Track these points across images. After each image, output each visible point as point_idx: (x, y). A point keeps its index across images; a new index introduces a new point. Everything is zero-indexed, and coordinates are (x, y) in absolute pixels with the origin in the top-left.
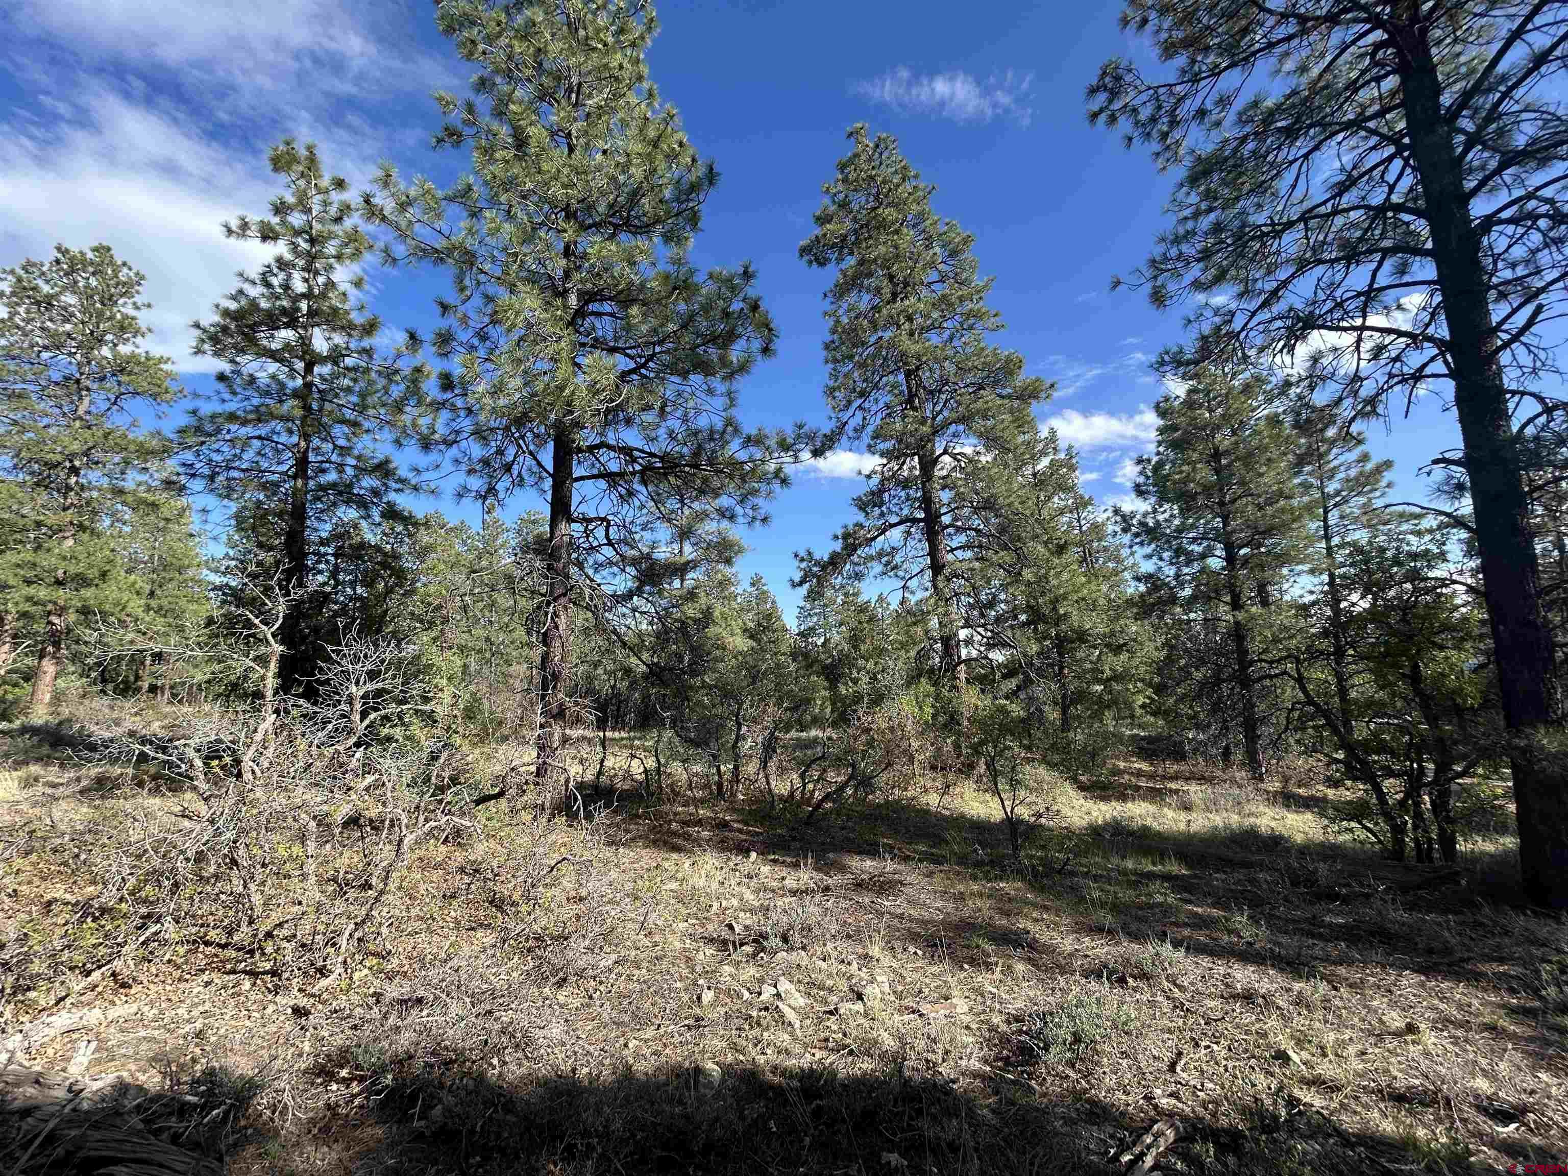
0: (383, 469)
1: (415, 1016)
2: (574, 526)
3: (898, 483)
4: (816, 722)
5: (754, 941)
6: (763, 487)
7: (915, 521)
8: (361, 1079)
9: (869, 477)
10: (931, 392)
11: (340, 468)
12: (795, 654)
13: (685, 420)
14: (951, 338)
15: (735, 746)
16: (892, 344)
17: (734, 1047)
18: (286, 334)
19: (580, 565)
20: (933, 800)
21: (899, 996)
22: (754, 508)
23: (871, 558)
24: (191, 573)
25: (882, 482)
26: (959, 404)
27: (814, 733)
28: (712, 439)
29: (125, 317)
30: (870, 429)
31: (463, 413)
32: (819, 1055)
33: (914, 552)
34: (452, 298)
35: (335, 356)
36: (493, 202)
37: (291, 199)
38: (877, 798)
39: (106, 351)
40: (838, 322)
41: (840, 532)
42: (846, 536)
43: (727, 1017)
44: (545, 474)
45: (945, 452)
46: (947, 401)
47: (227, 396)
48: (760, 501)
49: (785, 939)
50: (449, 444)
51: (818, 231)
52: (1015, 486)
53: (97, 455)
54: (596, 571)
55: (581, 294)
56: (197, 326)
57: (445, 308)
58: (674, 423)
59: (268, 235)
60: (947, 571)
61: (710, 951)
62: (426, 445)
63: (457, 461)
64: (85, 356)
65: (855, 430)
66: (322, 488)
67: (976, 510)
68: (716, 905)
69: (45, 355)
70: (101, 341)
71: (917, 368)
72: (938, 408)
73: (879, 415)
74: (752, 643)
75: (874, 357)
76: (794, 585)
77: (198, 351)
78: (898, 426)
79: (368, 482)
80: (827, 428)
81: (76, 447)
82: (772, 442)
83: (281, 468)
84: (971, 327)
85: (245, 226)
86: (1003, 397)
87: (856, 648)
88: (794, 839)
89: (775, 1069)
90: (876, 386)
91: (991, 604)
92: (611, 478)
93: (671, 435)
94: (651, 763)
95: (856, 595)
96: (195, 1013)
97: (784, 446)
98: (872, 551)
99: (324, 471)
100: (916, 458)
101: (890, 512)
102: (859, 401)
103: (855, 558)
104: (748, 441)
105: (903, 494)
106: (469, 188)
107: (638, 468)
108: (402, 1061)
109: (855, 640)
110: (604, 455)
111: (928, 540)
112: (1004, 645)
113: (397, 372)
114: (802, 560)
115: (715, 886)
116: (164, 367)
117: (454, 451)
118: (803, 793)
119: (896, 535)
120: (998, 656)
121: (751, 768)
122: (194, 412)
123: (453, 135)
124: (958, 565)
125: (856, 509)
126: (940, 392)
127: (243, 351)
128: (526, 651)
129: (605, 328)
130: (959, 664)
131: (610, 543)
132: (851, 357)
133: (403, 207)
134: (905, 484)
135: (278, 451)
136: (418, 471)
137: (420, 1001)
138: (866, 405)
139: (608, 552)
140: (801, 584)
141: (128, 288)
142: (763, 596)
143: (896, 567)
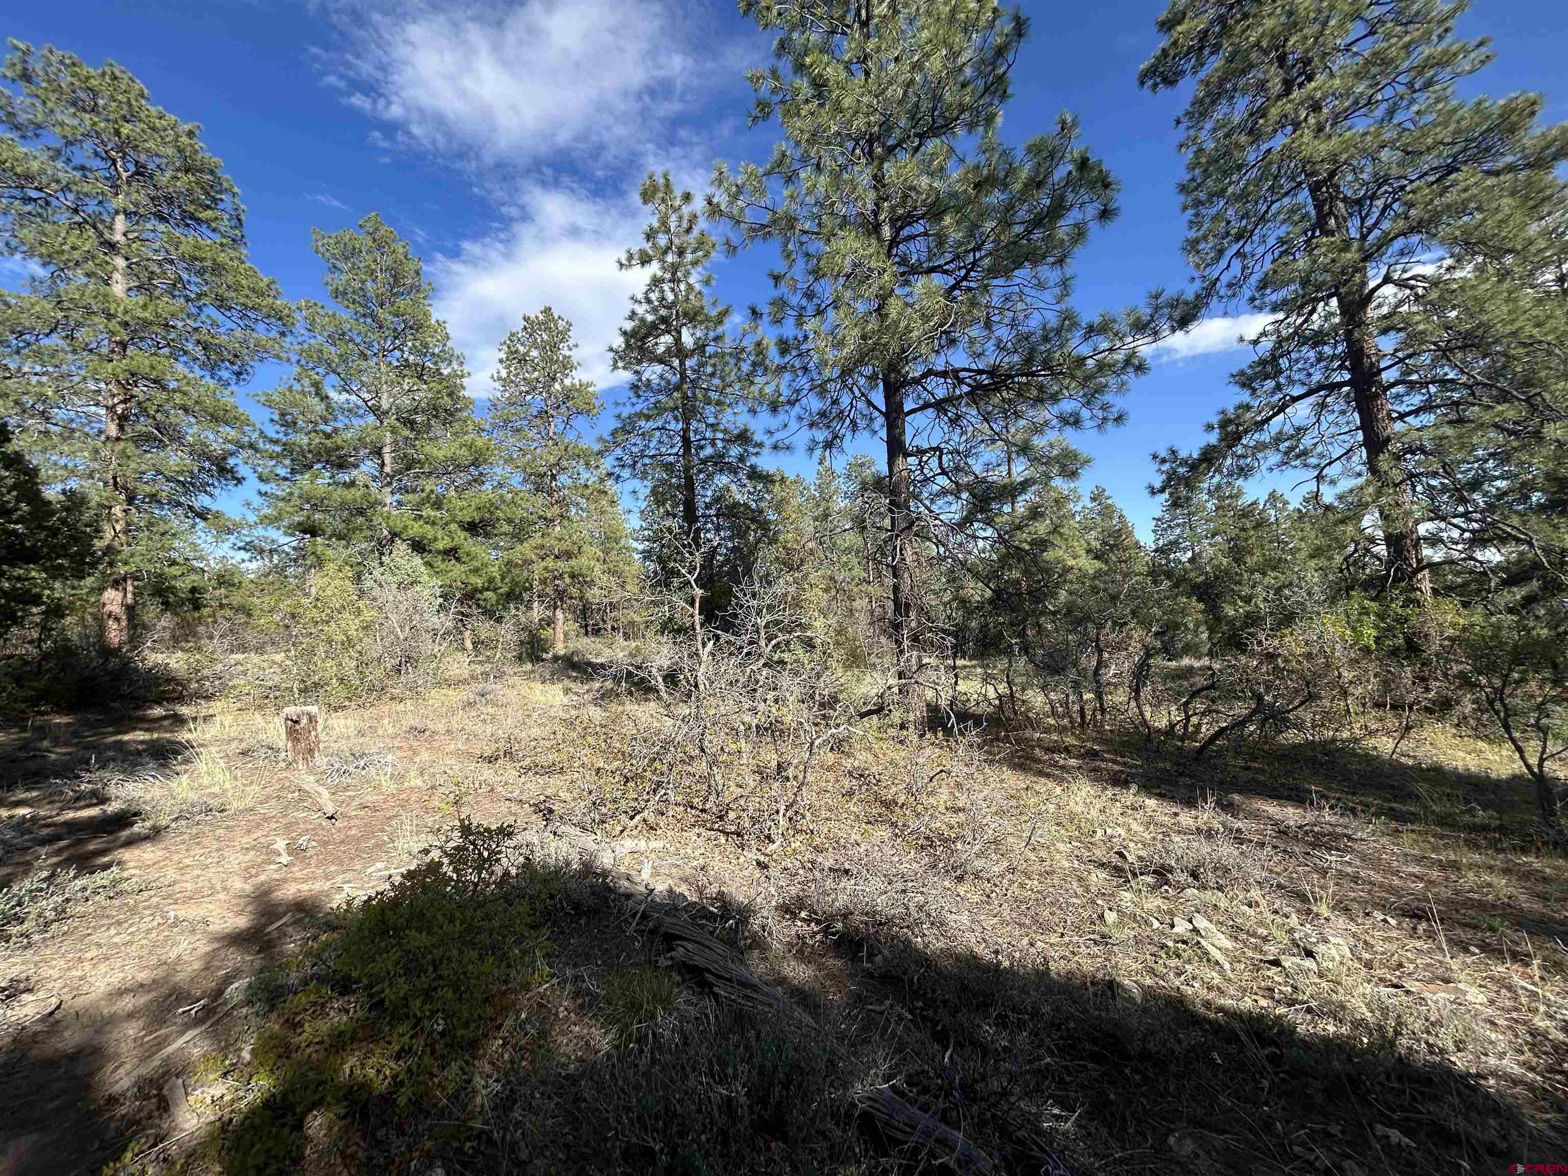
0: (743, 437)
1: (847, 884)
2: (910, 460)
3: (1304, 340)
4: (1190, 649)
5: (1155, 872)
6: (1112, 380)
7: (1333, 387)
8: (818, 923)
9: (1256, 342)
10: (1359, 202)
11: (713, 443)
12: (1154, 573)
13: (1013, 325)
14: (1391, 113)
15: (1096, 673)
16: (1288, 153)
17: (1152, 972)
18: (667, 339)
19: (917, 497)
20: (1384, 745)
21: (1369, 965)
22: (1104, 407)
23: (1261, 447)
24: (623, 542)
25: (1279, 343)
26: (1411, 205)
27: (1186, 661)
28: (1046, 339)
29: (565, 357)
30: (1254, 280)
31: (800, 373)
32: (1263, 1003)
33: (1333, 430)
34: (780, 267)
35: (700, 348)
36: (804, 160)
37: (656, 224)
38: (1291, 736)
39: (557, 386)
40: (1201, 150)
41: (1215, 420)
42: (1224, 424)
43: (1137, 941)
44: (876, 414)
45: (1387, 280)
46: (1387, 207)
47: (634, 400)
48: (1108, 398)
49: (1195, 875)
50: (791, 403)
51: (1164, 43)
52: (1525, 303)
53: (564, 463)
54: (932, 501)
55: (893, 222)
56: (611, 349)
57: (777, 279)
58: (1003, 332)
59: (645, 260)
60: (1395, 446)
61: (1103, 875)
62: (774, 408)
63: (800, 419)
64: (548, 392)
65: (1230, 285)
66: (704, 462)
67: (1444, 353)
68: (1100, 833)
69: (529, 397)
70: (554, 379)
71: (1332, 174)
72: (1369, 222)
73: (1269, 257)
74: (1098, 564)
75: (1259, 180)
76: (1153, 492)
77: (615, 367)
78: (1302, 263)
79: (735, 451)
80: (1190, 292)
81: (552, 460)
82: (1124, 327)
83: (675, 450)
84: (1429, 84)
85: (630, 257)
86: (1497, 174)
87: (1238, 561)
88: (1182, 774)
89: (1207, 1004)
90: (1263, 219)
91: (1475, 485)
92: (940, 406)
93: (1000, 347)
94: (1003, 688)
95: (1236, 496)
96: (697, 853)
97: (1140, 327)
98: (1265, 437)
99: (702, 448)
100: (1334, 302)
101: (1291, 381)
102: (1235, 247)
103: (1239, 450)
104: (1091, 331)
105: (1312, 354)
106: (784, 155)
107: (965, 389)
108: (846, 915)
109: (1237, 552)
110: (932, 383)
111: (1360, 409)
112: (1504, 539)
113: (743, 350)
114: (1164, 461)
115: (1094, 813)
116: (591, 389)
117: (797, 409)
118: (1186, 727)
119: (1302, 412)
120: (1492, 555)
121: (1119, 697)
122: (619, 416)
123: (764, 109)
124: (1416, 435)
125: (1237, 389)
126: (1373, 197)
127: (640, 362)
128: (864, 587)
129: (916, 251)
130: (1420, 569)
131: (944, 472)
132: (1221, 193)
133: (735, 197)
134: (1318, 339)
135: (670, 437)
136: (770, 432)
137: (847, 872)
138: (1248, 248)
139: (943, 481)
140: (1162, 490)
141: (564, 335)
142: (1107, 511)
143: (1305, 453)
